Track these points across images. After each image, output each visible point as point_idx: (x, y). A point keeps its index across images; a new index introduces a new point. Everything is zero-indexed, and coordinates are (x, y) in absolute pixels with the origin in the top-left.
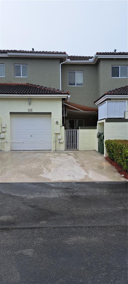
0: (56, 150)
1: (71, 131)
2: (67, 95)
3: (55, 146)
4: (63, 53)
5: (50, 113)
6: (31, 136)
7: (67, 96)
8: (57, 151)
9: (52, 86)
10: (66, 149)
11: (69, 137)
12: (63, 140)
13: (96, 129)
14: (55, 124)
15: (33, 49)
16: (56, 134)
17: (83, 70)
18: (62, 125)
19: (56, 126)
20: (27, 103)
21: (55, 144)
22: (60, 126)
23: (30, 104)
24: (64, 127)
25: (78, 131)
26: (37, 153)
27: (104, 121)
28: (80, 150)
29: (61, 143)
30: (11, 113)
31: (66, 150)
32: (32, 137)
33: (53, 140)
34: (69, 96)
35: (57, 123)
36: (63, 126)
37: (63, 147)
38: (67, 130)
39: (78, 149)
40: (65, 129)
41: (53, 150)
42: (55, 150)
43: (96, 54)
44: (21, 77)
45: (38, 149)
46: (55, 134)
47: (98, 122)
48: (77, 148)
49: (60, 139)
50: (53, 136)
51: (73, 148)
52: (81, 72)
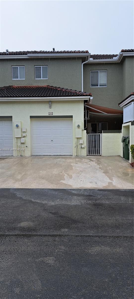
0: (77, 156)
1: (93, 135)
2: (89, 97)
3: (76, 151)
4: (85, 52)
5: (71, 117)
6: (52, 141)
7: (90, 98)
8: (78, 156)
9: (73, 88)
10: (88, 155)
11: (91, 142)
12: (85, 145)
13: (121, 132)
14: (77, 127)
15: (54, 49)
16: (77, 138)
17: (107, 70)
18: (84, 129)
19: (77, 129)
20: (47, 106)
21: (76, 149)
22: (82, 130)
23: (50, 107)
24: (86, 131)
25: (100, 135)
26: (58, 158)
27: (130, 124)
28: (103, 155)
29: (83, 148)
30: (31, 117)
31: (87, 155)
32: (52, 142)
33: (74, 145)
34: (91, 98)
35: (79, 126)
37: (84, 152)
38: (89, 134)
40: (87, 133)
41: (74, 155)
42: (76, 155)
43: (121, 52)
44: (42, 79)
45: (59, 154)
46: (76, 139)
47: (123, 125)
48: (99, 154)
49: (82, 144)
50: (75, 141)
51: (95, 154)
52: (105, 72)
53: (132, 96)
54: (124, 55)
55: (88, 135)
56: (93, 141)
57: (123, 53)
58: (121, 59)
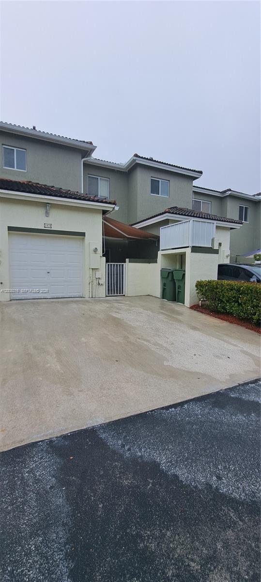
0: (92, 297)
1: (114, 265)
2: (113, 206)
3: (91, 290)
4: (89, 143)
5: (83, 234)
6: (48, 272)
7: (114, 208)
8: (94, 298)
10: (107, 295)
11: (111, 275)
12: (103, 281)
13: (156, 262)
14: (92, 252)
15: (34, 128)
16: (93, 269)
17: (109, 178)
19: (93, 255)
20: (41, 211)
21: (91, 286)
22: (100, 257)
23: (47, 214)
24: (105, 258)
25: (124, 265)
28: (128, 295)
30: (10, 229)
31: (106, 296)
32: (49, 274)
33: (88, 280)
34: (117, 208)
35: (96, 250)
36: (103, 256)
37: (102, 291)
38: (109, 263)
39: (124, 294)
40: (107, 261)
41: (87, 296)
42: (91, 297)
43: (134, 156)
44: (15, 169)
45: (60, 295)
46: (91, 270)
47: (160, 253)
48: (122, 293)
49: (99, 278)
50: (89, 273)
51: (117, 293)
52: (106, 180)
53: (167, 214)
54: (137, 162)
55: (107, 265)
56: (114, 275)
57: (137, 158)
58: (133, 164)
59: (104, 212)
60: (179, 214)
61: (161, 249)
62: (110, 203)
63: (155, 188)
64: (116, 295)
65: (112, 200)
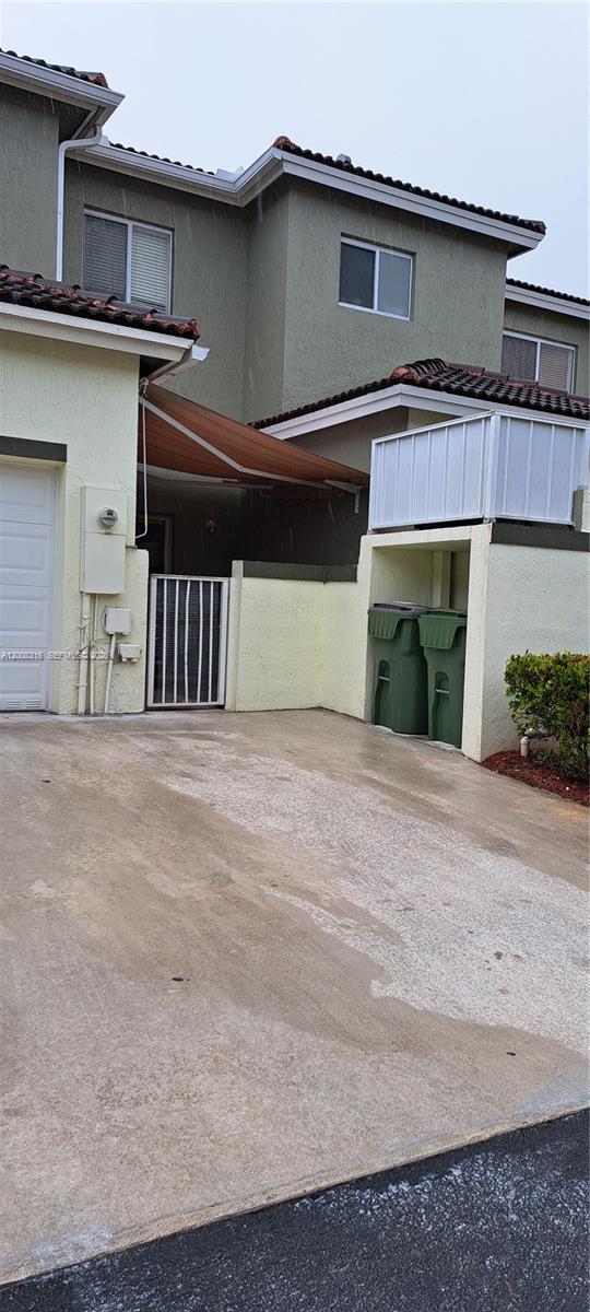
0: (87, 713)
1: (184, 583)
2: (185, 343)
3: (83, 681)
4: (91, 79)
5: (58, 452)
7: (188, 352)
8: (95, 715)
10: (151, 704)
11: (171, 622)
12: (137, 646)
13: (353, 578)
14: (93, 528)
16: (93, 596)
17: (173, 230)
18: (133, 544)
19: (95, 538)
21: (84, 666)
22: (127, 547)
24: (144, 554)
25: (225, 587)
27: (483, 531)
28: (241, 707)
29: (129, 660)
31: (147, 709)
33: (70, 644)
34: (200, 353)
35: (108, 520)
36: (140, 544)
37: (131, 689)
38: (161, 576)
39: (220, 702)
40: (154, 568)
41: (65, 707)
42: (82, 709)
43: (276, 145)
46: (87, 600)
48: (215, 698)
49: (120, 635)
50: (74, 613)
51: (193, 697)
53: (401, 387)
54: (288, 169)
55: (154, 582)
56: (181, 623)
57: (287, 156)
59: (148, 367)
60: (448, 390)
61: (373, 523)
62: (171, 330)
63: (356, 281)
64: (187, 703)
65: (180, 318)
